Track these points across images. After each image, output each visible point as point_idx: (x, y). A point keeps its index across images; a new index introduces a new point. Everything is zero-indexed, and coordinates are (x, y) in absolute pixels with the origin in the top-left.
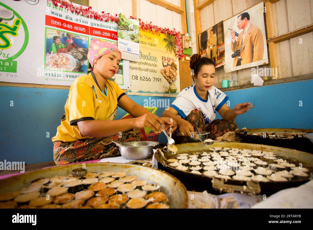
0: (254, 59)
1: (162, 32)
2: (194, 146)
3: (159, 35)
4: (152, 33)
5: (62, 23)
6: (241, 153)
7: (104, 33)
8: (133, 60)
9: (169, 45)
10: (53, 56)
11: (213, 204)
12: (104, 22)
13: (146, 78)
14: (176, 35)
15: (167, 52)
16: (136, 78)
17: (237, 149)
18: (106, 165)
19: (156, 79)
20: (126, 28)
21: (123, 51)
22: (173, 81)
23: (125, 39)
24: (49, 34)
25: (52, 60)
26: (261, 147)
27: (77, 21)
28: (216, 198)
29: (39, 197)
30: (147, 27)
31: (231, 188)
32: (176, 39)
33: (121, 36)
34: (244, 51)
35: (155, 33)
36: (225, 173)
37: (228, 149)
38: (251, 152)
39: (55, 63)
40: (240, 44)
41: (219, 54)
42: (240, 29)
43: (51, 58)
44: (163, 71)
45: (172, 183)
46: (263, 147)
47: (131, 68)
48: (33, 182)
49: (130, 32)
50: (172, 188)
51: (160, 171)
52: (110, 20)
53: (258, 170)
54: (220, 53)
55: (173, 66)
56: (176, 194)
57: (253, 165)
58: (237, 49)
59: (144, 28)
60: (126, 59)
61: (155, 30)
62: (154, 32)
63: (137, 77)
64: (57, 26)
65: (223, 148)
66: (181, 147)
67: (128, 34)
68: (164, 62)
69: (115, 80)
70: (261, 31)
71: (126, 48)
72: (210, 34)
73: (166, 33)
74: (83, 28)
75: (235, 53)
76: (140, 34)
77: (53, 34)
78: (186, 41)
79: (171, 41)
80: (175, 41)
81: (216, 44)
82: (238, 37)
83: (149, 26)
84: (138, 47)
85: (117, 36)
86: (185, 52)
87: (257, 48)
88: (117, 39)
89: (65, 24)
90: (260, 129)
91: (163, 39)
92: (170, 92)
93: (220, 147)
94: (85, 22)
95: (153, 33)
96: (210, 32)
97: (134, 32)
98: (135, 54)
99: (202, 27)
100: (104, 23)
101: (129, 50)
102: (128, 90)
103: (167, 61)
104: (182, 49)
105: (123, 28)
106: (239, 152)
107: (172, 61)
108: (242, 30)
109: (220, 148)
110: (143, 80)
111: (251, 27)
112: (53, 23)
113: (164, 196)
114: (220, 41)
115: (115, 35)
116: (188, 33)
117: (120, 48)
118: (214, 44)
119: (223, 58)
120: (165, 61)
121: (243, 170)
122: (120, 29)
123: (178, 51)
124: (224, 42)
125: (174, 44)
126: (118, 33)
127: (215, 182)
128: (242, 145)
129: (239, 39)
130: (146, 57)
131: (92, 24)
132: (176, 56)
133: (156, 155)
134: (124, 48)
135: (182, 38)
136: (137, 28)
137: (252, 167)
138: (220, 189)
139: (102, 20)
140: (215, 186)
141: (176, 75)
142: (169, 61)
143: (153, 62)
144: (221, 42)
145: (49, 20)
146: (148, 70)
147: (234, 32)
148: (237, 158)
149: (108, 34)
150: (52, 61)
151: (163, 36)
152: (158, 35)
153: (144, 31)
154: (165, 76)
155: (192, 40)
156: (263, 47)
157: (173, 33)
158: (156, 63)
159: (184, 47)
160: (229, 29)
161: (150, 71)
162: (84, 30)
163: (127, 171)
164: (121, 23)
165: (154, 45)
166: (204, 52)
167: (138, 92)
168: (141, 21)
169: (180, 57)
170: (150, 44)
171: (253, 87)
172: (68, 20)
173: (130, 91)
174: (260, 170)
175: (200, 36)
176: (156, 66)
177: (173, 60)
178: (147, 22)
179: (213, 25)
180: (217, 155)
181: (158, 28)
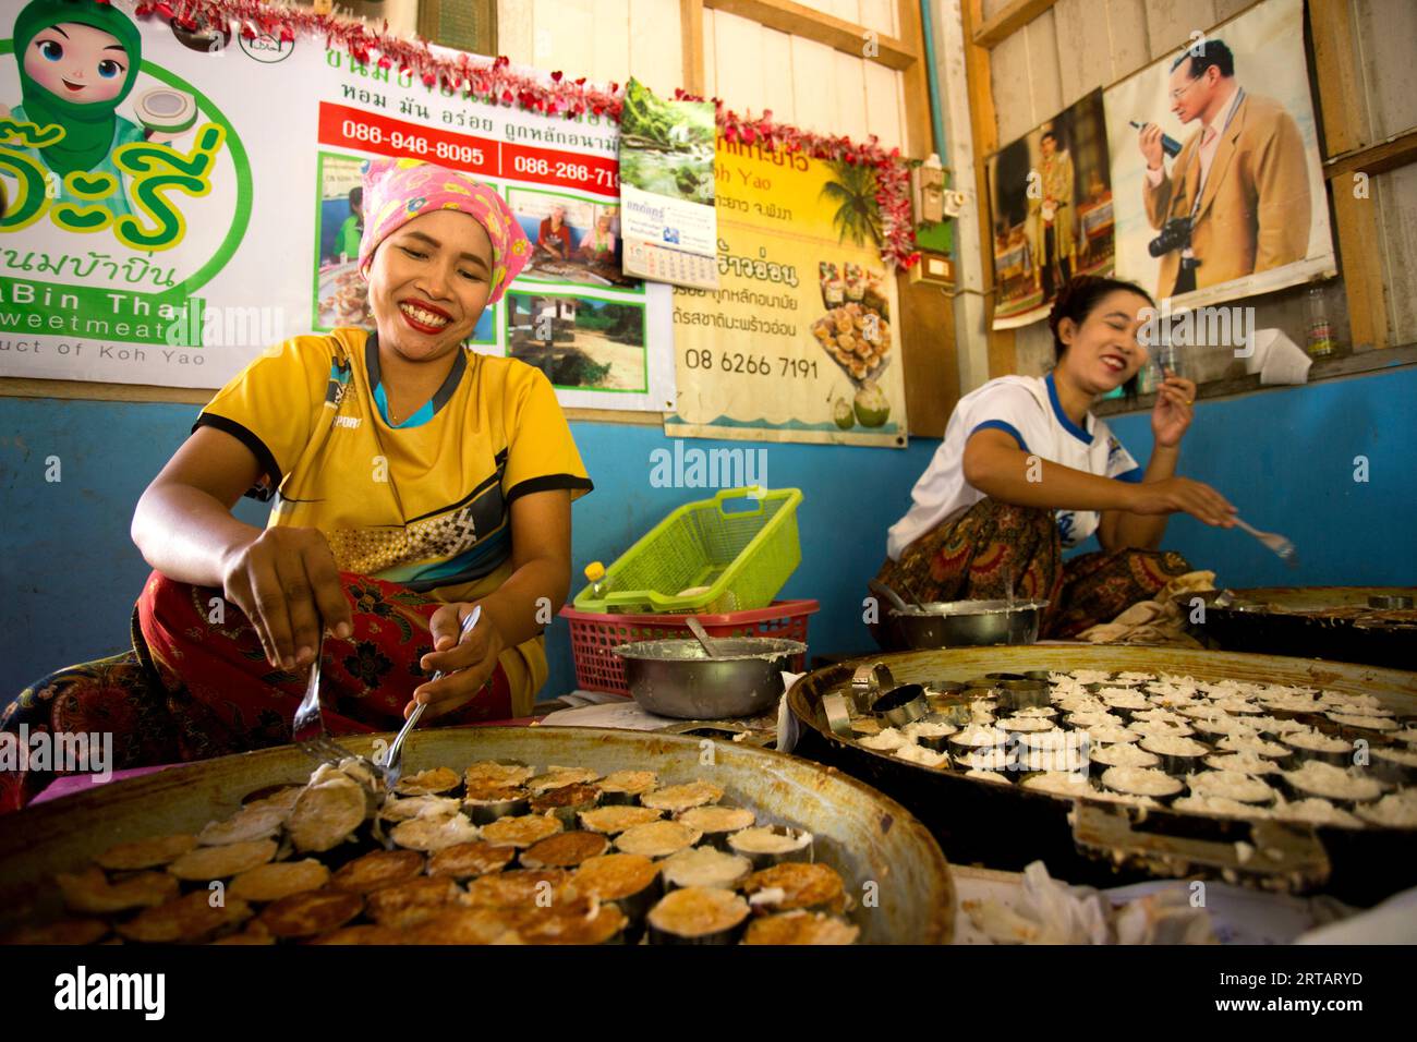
0: (1261, 259)
1: (819, 155)
2: (974, 661)
3: (806, 169)
4: (774, 157)
5: (387, 133)
6: (1209, 696)
7: (561, 167)
8: (688, 282)
9: (850, 212)
10: (347, 274)
11: (1077, 926)
12: (561, 119)
13: (750, 362)
14: (885, 162)
15: (840, 243)
16: (705, 359)
17: (1186, 678)
18: (567, 737)
19: (793, 363)
20: (658, 140)
21: (646, 244)
22: (870, 372)
23: (651, 188)
24: (333, 178)
25: (344, 288)
26: (1309, 671)
27: (448, 119)
28: (1093, 900)
29: (273, 861)
30: (749, 131)
31: (1171, 849)
32: (884, 184)
33: (635, 175)
34: (1209, 224)
35: (787, 158)
36: (1135, 784)
37: (1142, 677)
38: (1261, 694)
39: (358, 300)
40: (1190, 189)
41: (1085, 243)
42: (1185, 123)
43: (339, 281)
44: (823, 328)
45: (871, 822)
46: (1323, 672)
47: (681, 317)
48: (249, 799)
49: (675, 160)
50: (870, 847)
51: (816, 767)
52: (587, 110)
53: (1308, 778)
54: (1089, 236)
55: (872, 302)
56: (890, 872)
57: (1274, 749)
58: (1172, 214)
59: (735, 137)
60: (657, 276)
61: (785, 147)
62: (782, 154)
63: (706, 355)
64: (367, 146)
65: (1118, 674)
66: (913, 664)
67: (665, 168)
68: (828, 289)
69: (611, 371)
70: (1292, 125)
71: (657, 228)
72: (1040, 151)
73: (834, 159)
74: (475, 151)
75: (1165, 233)
76: (717, 166)
77: (348, 179)
78: (926, 190)
79: (859, 194)
80: (878, 192)
81: (1069, 198)
82: (1179, 161)
83: (758, 127)
84: (712, 222)
85: (619, 179)
86: (923, 239)
87: (1276, 204)
88: (616, 192)
89: (397, 138)
90: (1298, 590)
91: (820, 185)
92: (857, 422)
93: (1103, 670)
94: (481, 124)
95: (778, 160)
96: (1042, 145)
97: (691, 157)
98: (697, 255)
99: (1000, 124)
100: (560, 124)
101: (668, 236)
102: (667, 417)
103: (841, 284)
104: (910, 223)
105: (643, 142)
106: (1199, 692)
107: (863, 284)
108: (1197, 124)
109: (1101, 673)
110: (737, 370)
111: (1242, 108)
112: (349, 131)
113: (833, 882)
114: (1091, 182)
115: (609, 174)
116: (935, 149)
117: (632, 229)
118: (1060, 197)
119: (1108, 262)
120: (832, 284)
121: (1226, 775)
122: (629, 147)
123: (894, 239)
124: (1108, 185)
125: (872, 207)
126: (622, 164)
127: (1086, 821)
128: (1211, 659)
129: (1183, 167)
130: (746, 265)
131: (510, 131)
132: (884, 259)
133: (793, 697)
134: (646, 229)
135: (908, 177)
136: (704, 141)
137: (1269, 759)
138: (1111, 855)
139: (552, 110)
140: (1084, 837)
141: (885, 345)
142: (851, 283)
143: (780, 290)
144: (1097, 187)
145: (333, 121)
146: (759, 326)
147: (1159, 134)
148: (1189, 717)
149: (581, 173)
150: (346, 293)
151: (822, 172)
152: (798, 167)
153: (735, 151)
154: (836, 349)
155: (954, 183)
156: (1308, 200)
157: (869, 158)
158: (794, 294)
159: (919, 218)
160: (1132, 123)
161: (766, 327)
162: (478, 158)
163: (663, 766)
164: (636, 119)
165: (783, 213)
166: (1012, 237)
167: (713, 424)
168: (726, 108)
169: (904, 264)
170: (764, 210)
171: (1258, 393)
172: (413, 119)
173: (678, 420)
174: (1315, 776)
175: (993, 163)
176: (791, 305)
177: (868, 278)
178: (748, 111)
179: (1055, 112)
180: (1089, 702)
181: (797, 137)
